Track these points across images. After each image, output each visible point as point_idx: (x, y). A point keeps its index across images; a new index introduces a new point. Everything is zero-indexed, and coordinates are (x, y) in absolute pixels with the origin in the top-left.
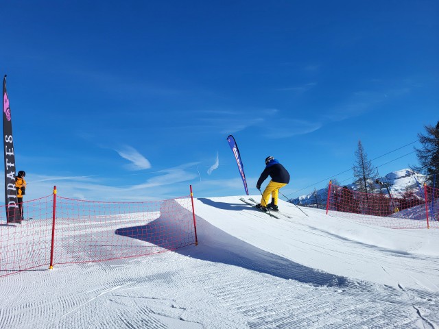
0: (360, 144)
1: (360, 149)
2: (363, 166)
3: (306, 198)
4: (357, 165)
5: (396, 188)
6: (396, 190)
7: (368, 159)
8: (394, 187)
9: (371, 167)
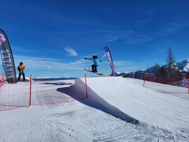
0: (170, 48)
1: (170, 50)
2: (170, 58)
3: (145, 70)
4: (168, 58)
5: (187, 67)
6: (187, 68)
7: (173, 55)
8: (186, 67)
9: (174, 59)
